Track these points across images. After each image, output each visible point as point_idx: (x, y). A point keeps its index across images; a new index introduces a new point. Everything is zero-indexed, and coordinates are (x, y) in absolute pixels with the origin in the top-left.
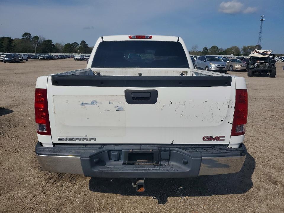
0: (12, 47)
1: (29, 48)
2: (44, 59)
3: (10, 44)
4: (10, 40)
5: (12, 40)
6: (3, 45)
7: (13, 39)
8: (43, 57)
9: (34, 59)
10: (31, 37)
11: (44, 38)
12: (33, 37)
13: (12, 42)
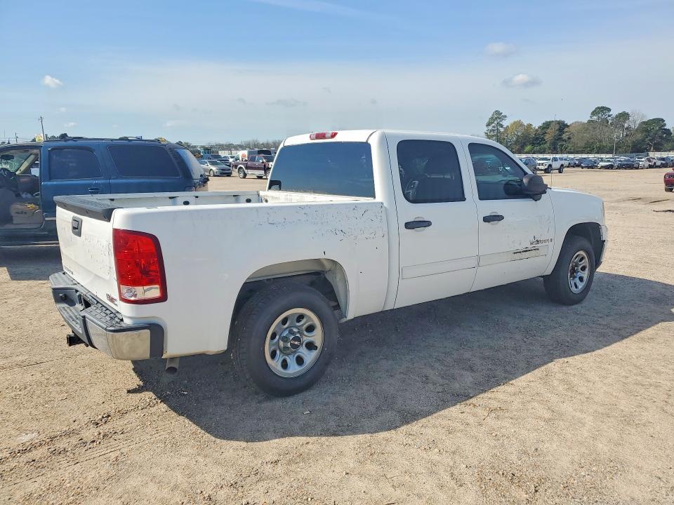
0: (564, 141)
1: (601, 141)
2: (610, 167)
3: (560, 135)
4: (562, 126)
5: (567, 126)
6: (547, 137)
7: (569, 124)
8: (610, 163)
9: (588, 167)
10: (609, 116)
11: (643, 116)
12: (614, 116)
13: (566, 129)
